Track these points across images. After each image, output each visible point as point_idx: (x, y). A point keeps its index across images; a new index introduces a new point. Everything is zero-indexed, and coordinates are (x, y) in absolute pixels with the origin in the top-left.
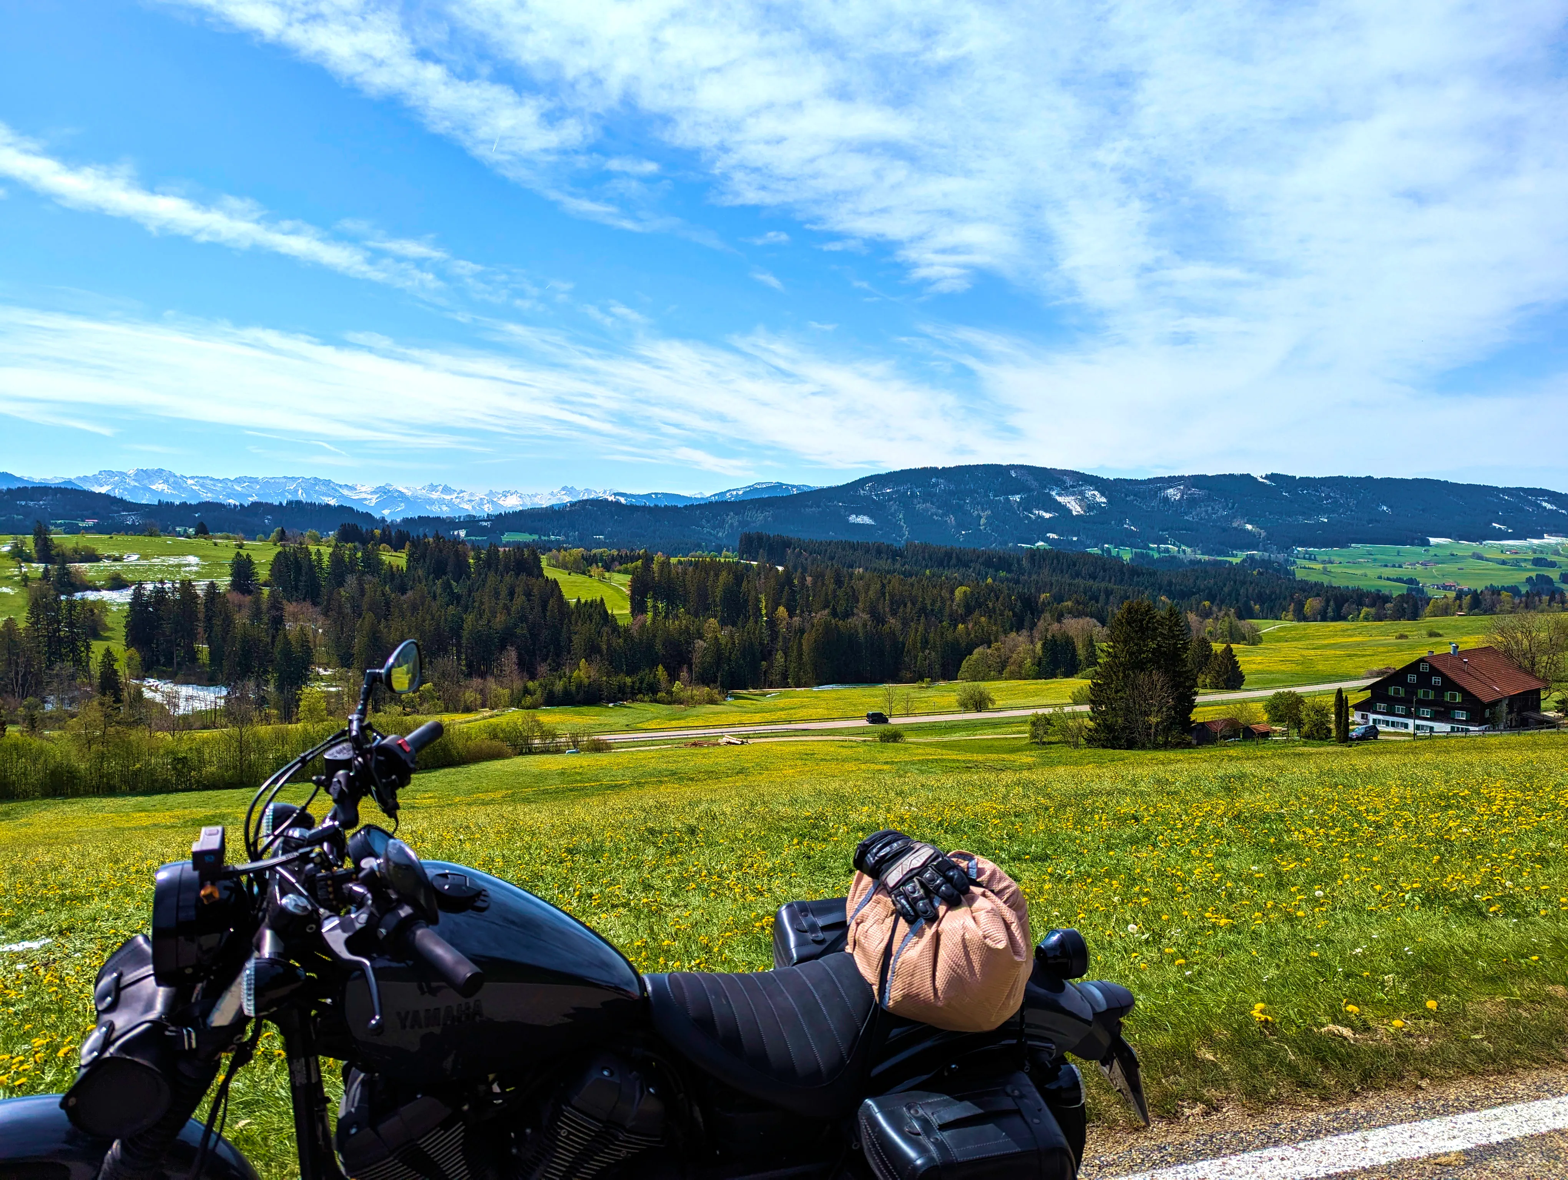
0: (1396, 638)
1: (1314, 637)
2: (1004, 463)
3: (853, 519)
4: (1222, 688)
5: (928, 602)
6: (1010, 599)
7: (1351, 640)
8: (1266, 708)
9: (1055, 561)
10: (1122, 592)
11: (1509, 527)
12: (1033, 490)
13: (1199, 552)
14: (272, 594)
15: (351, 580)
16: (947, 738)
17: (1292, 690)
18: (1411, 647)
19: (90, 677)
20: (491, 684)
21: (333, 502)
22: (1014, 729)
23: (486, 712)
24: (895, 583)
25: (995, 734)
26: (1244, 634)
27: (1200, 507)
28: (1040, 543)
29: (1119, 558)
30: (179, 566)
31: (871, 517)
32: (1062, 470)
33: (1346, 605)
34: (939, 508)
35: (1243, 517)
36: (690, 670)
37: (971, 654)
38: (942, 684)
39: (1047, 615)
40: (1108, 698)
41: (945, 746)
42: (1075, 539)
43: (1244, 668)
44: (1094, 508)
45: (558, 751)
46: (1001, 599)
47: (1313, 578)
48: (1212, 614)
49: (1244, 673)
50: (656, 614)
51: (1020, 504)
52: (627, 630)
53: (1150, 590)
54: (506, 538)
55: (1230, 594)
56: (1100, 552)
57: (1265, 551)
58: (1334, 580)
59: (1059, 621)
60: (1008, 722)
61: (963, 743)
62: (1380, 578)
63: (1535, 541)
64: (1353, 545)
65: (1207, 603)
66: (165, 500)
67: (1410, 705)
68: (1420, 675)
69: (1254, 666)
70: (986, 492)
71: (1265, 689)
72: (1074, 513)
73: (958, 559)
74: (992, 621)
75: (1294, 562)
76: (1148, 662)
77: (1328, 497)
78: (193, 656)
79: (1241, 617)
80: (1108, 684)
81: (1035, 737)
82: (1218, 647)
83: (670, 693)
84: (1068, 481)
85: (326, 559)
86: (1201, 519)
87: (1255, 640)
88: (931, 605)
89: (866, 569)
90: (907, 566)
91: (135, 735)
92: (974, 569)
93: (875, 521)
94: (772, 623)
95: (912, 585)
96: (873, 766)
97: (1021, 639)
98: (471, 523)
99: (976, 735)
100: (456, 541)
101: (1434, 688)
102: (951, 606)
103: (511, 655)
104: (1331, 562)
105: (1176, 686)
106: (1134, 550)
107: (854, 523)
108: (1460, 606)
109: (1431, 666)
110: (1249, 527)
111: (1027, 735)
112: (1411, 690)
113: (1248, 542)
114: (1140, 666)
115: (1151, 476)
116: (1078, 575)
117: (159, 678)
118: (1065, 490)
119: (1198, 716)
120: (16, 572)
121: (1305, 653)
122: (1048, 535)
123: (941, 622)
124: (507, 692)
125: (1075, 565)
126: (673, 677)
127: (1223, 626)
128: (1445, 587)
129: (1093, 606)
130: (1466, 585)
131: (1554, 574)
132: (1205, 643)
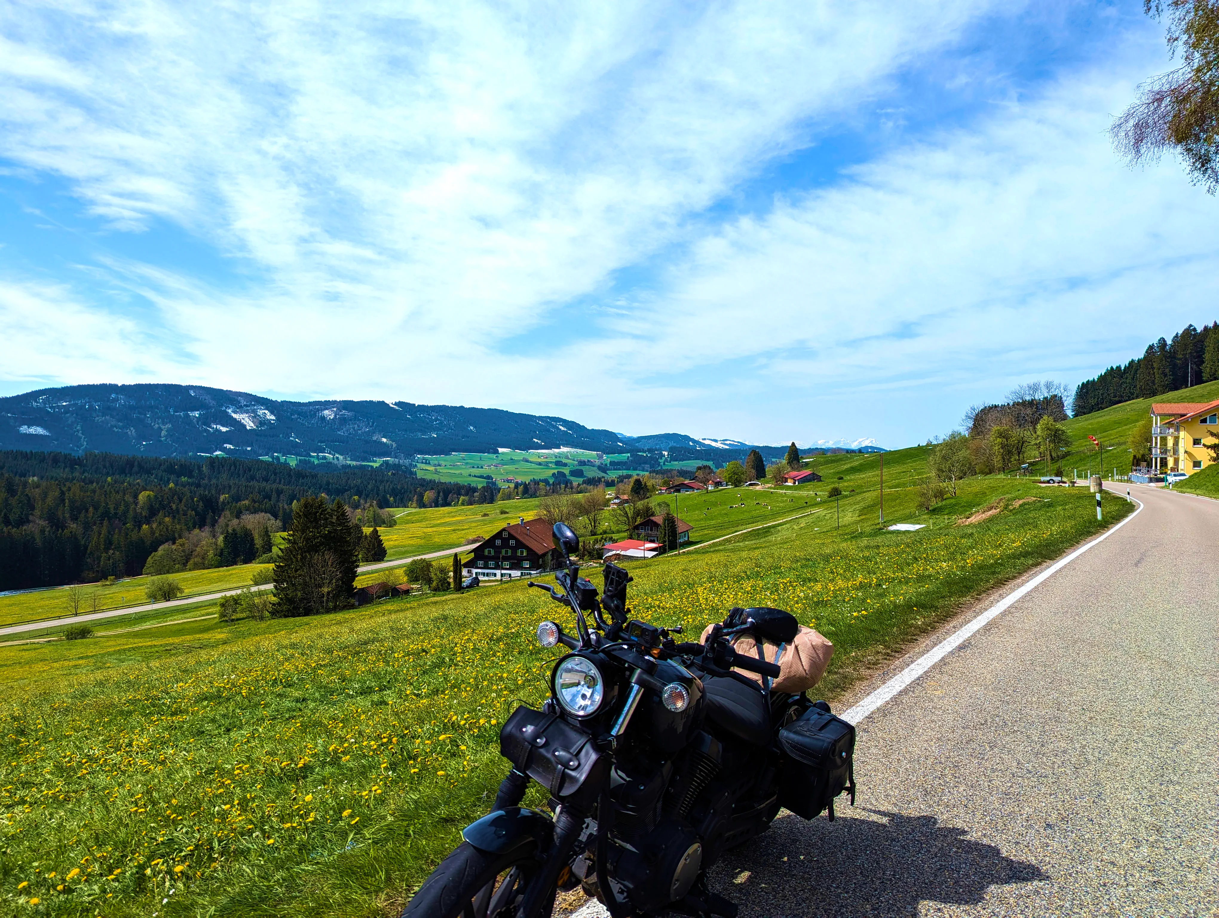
0: (482, 516)
1: (430, 519)
2: (184, 383)
3: (24, 429)
4: (371, 561)
5: (111, 507)
6: (193, 501)
7: (454, 519)
8: (405, 572)
9: (232, 468)
10: (290, 492)
11: (542, 442)
12: (211, 407)
13: (349, 459)
16: (137, 628)
17: (423, 557)
18: (491, 522)
22: (203, 612)
24: (75, 491)
25: (185, 618)
26: (384, 520)
27: (349, 425)
28: (218, 453)
29: (286, 464)
31: (45, 428)
32: (236, 392)
33: (450, 495)
34: (119, 421)
35: (380, 432)
37: (156, 550)
38: (127, 580)
39: (228, 513)
40: (289, 577)
41: (136, 635)
42: (249, 449)
43: (386, 544)
44: (265, 424)
46: (184, 500)
47: (428, 477)
48: (360, 506)
49: (386, 548)
51: (198, 419)
53: (312, 489)
55: (372, 490)
56: (270, 460)
57: (396, 457)
58: (441, 478)
59: (238, 517)
60: (197, 607)
61: (154, 630)
62: (470, 475)
63: (557, 450)
64: (453, 453)
65: (356, 497)
67: (497, 561)
68: (503, 540)
69: (392, 543)
70: (166, 408)
71: (401, 559)
72: (248, 428)
73: (140, 466)
74: (176, 521)
75: (416, 466)
76: (321, 545)
77: (436, 420)
79: (381, 507)
80: (289, 565)
81: (225, 616)
82: (367, 530)
84: (242, 401)
86: (350, 434)
87: (391, 523)
88: (114, 509)
89: (42, 478)
90: (86, 474)
92: (156, 475)
93: (50, 431)
95: (94, 491)
96: (66, 663)
97: (203, 534)
99: (166, 621)
101: (511, 548)
102: (135, 509)
104: (439, 465)
105: (342, 563)
106: (298, 458)
107: (25, 434)
108: (517, 493)
109: (509, 533)
110: (384, 440)
111: (216, 616)
112: (498, 550)
113: (384, 451)
114: (315, 549)
115: (312, 400)
116: (252, 478)
118: (240, 408)
119: (359, 583)
121: (425, 530)
122: (225, 445)
123: (124, 524)
125: (250, 470)
127: (369, 514)
128: (508, 481)
129: (268, 504)
130: (520, 479)
131: (566, 471)
132: (358, 528)
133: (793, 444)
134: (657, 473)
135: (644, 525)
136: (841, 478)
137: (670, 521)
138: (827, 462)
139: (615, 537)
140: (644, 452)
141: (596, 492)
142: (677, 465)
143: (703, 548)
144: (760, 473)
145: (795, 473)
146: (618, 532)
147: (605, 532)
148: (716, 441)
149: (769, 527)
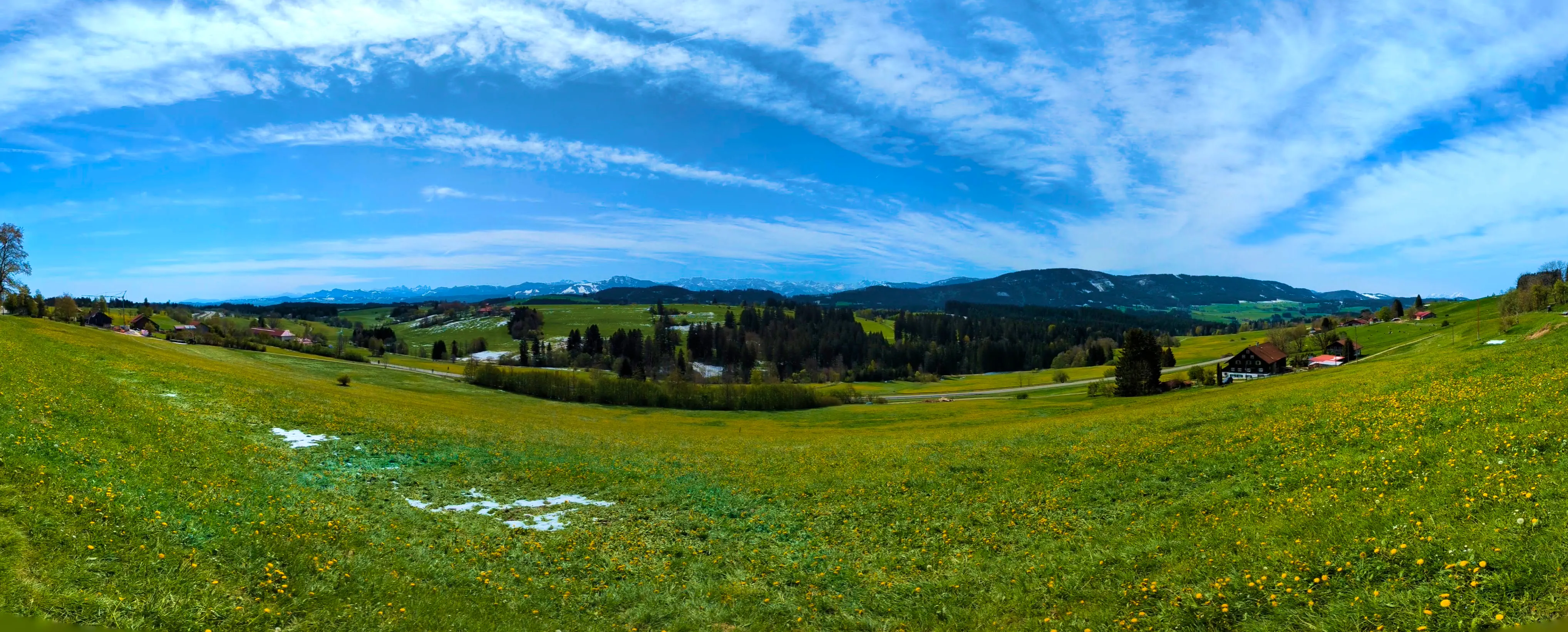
0: (1231, 341)
1: (1199, 343)
2: (1069, 267)
3: (999, 294)
4: (1168, 367)
6: (1074, 330)
7: (1215, 343)
8: (1188, 373)
9: (1093, 313)
10: (1123, 326)
11: (1266, 296)
12: (1082, 280)
13: (1153, 308)
14: (741, 328)
15: (772, 323)
16: (1048, 396)
17: (1198, 365)
18: (1237, 344)
19: (674, 360)
20: (831, 370)
21: (764, 289)
22: (1080, 390)
23: (829, 383)
24: (1020, 324)
25: (1071, 393)
26: (1174, 343)
27: (1153, 288)
28: (1085, 305)
29: (1120, 312)
30: (707, 316)
31: (1008, 293)
32: (1095, 272)
33: (1211, 329)
34: (1039, 288)
35: (1170, 292)
36: (923, 366)
37: (1056, 356)
38: (1044, 370)
39: (1090, 337)
40: (1124, 373)
41: (1048, 399)
42: (1101, 302)
43: (1176, 357)
44: (1109, 288)
45: (862, 403)
46: (1069, 330)
47: (1198, 318)
48: (1161, 334)
49: (1176, 359)
50: (906, 339)
51: (1076, 286)
52: (893, 346)
53: (1134, 325)
54: (838, 304)
55: (1167, 326)
56: (1112, 308)
57: (1180, 307)
58: (1206, 318)
59: (1096, 339)
60: (1077, 387)
61: (1056, 398)
62: (1222, 317)
63: (1274, 301)
64: (1212, 304)
65: (1158, 330)
66: (702, 289)
67: (1243, 368)
68: (1247, 355)
69: (1179, 356)
70: (1061, 281)
71: (1185, 365)
72: (1101, 291)
73: (1049, 312)
74: (1066, 340)
75: (1191, 311)
76: (1141, 356)
77: (1202, 284)
78: (711, 353)
79: (1172, 335)
80: (1123, 367)
81: (1091, 393)
82: (1165, 349)
83: (914, 376)
84: (1098, 277)
85: (762, 314)
86: (1154, 294)
87: (1178, 345)
88: (1037, 333)
89: (1006, 317)
90: (1025, 316)
91: (689, 385)
92: (1056, 316)
93: (1010, 294)
94: (962, 343)
95: (1028, 324)
96: (1017, 411)
97: (1079, 348)
98: (822, 297)
99: (1062, 394)
100: (816, 305)
101: (1251, 360)
102: (1047, 334)
103: (840, 358)
104: (1204, 311)
105: (1152, 367)
106: (1126, 307)
107: (1000, 296)
108: (1251, 327)
109: (1250, 351)
110: (1173, 297)
111: (1086, 393)
112: (1243, 361)
113: (1173, 303)
114: (1137, 358)
115: (1133, 275)
116: (1103, 318)
117: (699, 362)
118: (1096, 281)
119: (1162, 379)
120: (651, 318)
121: (1198, 349)
122: (1089, 300)
123: (1042, 341)
124: (838, 374)
125: (1101, 314)
126: (915, 369)
127: (1166, 339)
128: (1245, 320)
129: (1111, 333)
130: (1252, 319)
131: (1280, 314)
132: (1159, 347)
133: (1419, 296)
134: (1337, 314)
135: (1332, 346)
136: (1447, 315)
137: (1349, 343)
138: (1438, 306)
139: (1314, 353)
140: (1328, 301)
141: (1301, 325)
142: (1348, 310)
143: (1370, 359)
144: (1400, 313)
145: (1420, 313)
146: (1315, 350)
147: (1307, 351)
148: (1372, 294)
149: (1410, 345)
